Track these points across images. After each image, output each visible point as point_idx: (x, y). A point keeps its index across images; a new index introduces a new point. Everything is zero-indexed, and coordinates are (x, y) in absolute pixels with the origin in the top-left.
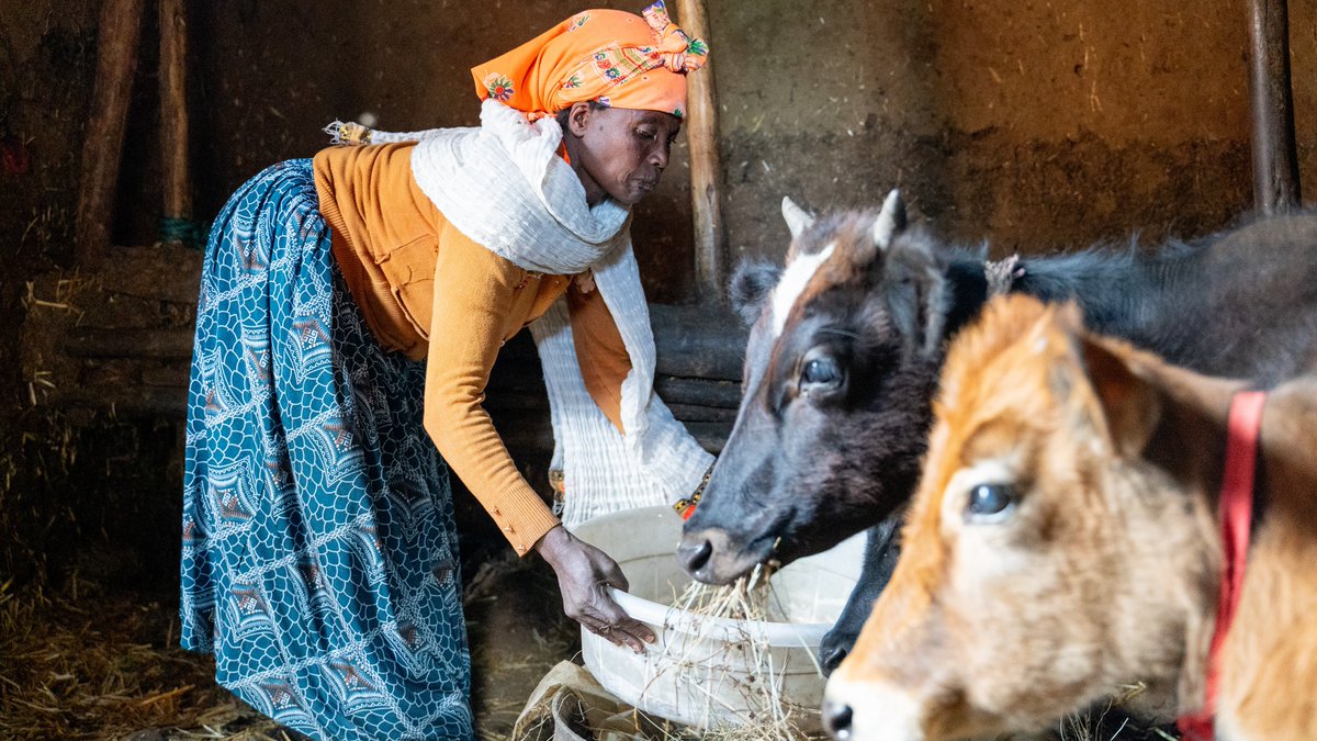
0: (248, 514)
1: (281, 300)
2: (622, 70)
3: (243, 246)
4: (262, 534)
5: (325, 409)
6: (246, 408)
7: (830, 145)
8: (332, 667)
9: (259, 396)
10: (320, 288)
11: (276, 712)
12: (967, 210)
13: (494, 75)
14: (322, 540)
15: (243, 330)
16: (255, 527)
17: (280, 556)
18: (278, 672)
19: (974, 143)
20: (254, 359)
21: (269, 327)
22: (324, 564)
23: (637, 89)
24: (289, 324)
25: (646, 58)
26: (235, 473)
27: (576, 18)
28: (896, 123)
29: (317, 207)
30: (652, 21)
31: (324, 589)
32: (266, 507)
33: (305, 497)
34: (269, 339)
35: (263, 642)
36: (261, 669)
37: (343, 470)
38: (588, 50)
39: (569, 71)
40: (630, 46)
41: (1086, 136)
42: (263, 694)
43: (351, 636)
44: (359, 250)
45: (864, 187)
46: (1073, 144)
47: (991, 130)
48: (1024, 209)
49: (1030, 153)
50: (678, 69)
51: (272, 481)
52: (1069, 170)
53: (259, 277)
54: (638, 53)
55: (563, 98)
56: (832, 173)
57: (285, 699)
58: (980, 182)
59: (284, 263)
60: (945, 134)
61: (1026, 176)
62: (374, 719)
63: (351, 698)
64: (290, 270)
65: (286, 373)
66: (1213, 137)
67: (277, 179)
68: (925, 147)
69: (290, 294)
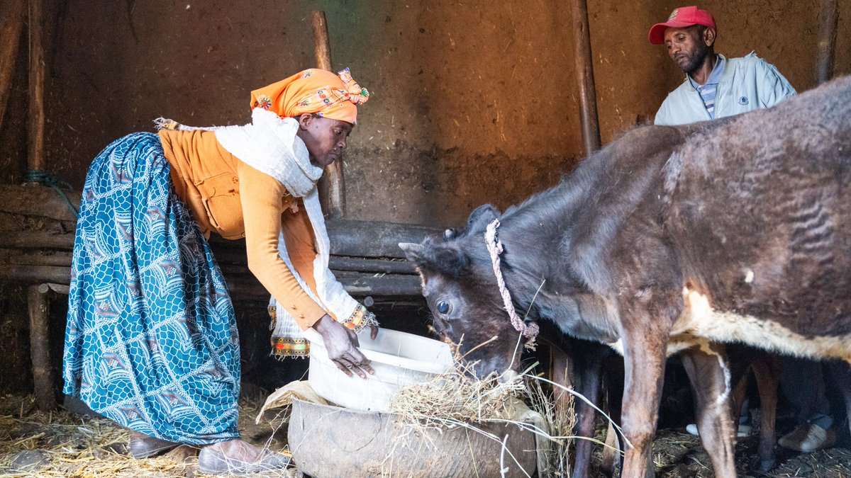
0: (116, 312)
1: (141, 198)
2: (331, 100)
3: (117, 169)
4: (124, 323)
5: (161, 255)
6: (116, 255)
7: (378, 154)
8: (163, 396)
9: (124, 249)
10: (162, 192)
11: (129, 422)
12: (445, 187)
13: (263, 96)
14: (158, 325)
15: (115, 213)
16: (120, 319)
17: (134, 335)
18: (130, 401)
19: (447, 155)
20: (121, 229)
21: (132, 212)
22: (158, 338)
23: (337, 110)
24: (145, 211)
25: (342, 96)
26: (109, 291)
27: (305, 72)
28: (410, 144)
29: (163, 153)
30: (343, 77)
31: (159, 353)
32: (128, 308)
33: (149, 302)
34: (132, 218)
35: (122, 384)
36: (121, 400)
37: (169, 288)
38: (314, 88)
39: (303, 97)
40: (335, 89)
41: (499, 152)
42: (121, 414)
43: (173, 377)
44: (186, 178)
45: (395, 175)
46: (493, 156)
47: (455, 148)
48: (472, 187)
49: (474, 160)
50: (356, 102)
51: (131, 294)
52: (493, 169)
53: (126, 186)
54: (339, 93)
55: (299, 110)
56: (379, 168)
57: (134, 416)
58: (451, 173)
59: (144, 178)
60: (434, 150)
61: (472, 171)
62: (187, 421)
63: (173, 412)
64: (147, 182)
65: (142, 237)
66: (556, 155)
67: (140, 138)
68: (425, 156)
69: (146, 194)
